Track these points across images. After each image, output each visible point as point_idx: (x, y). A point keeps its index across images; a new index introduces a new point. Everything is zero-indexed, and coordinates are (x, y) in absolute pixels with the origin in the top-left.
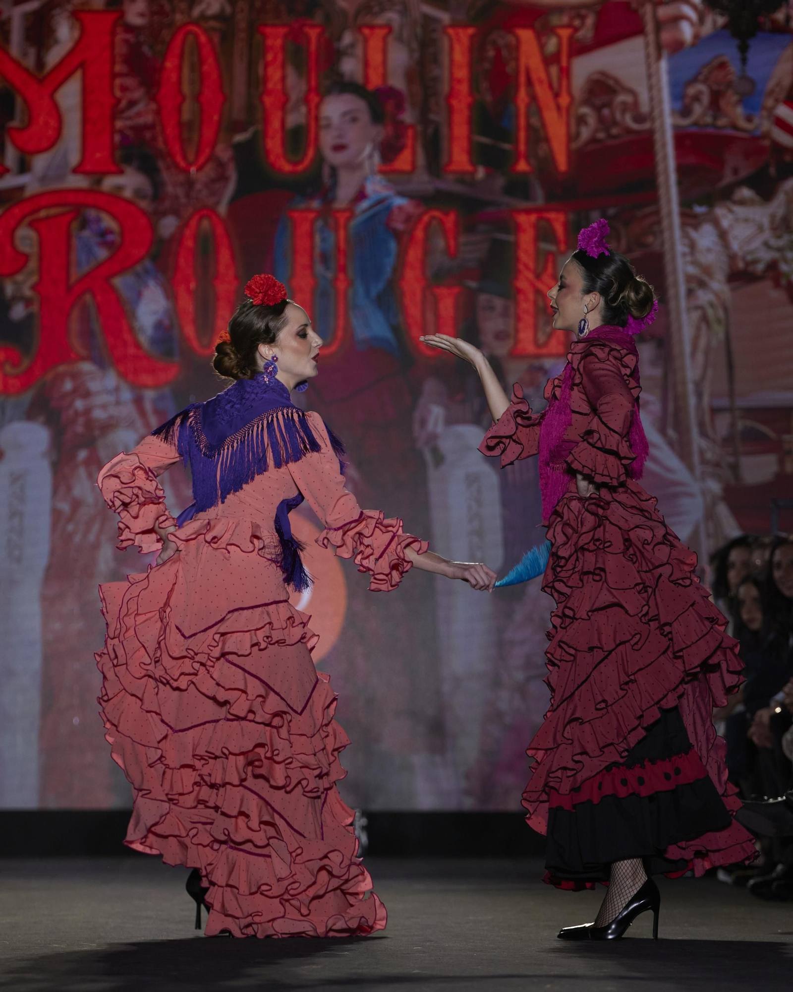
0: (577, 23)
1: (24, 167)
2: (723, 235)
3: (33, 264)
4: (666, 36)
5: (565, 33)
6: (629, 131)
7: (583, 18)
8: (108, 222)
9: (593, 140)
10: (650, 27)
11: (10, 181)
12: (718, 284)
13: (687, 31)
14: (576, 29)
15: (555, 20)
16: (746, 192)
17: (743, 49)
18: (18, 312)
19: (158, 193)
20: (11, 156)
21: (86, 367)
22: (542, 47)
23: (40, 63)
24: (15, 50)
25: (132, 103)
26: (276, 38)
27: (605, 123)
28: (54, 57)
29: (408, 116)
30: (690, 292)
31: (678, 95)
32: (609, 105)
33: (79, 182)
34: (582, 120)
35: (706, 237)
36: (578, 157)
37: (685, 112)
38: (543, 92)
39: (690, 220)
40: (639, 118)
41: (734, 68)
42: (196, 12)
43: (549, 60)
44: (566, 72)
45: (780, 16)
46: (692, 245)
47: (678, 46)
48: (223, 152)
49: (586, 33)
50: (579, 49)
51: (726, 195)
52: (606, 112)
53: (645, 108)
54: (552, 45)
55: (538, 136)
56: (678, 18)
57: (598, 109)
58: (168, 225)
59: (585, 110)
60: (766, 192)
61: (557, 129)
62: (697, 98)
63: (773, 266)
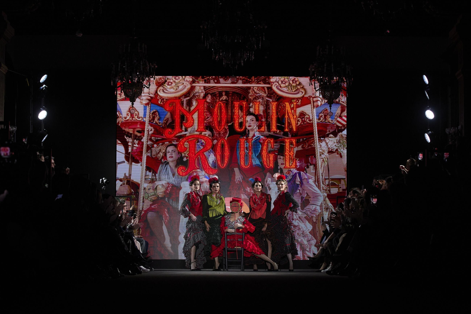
0: (297, 101)
1: (186, 130)
2: (327, 144)
3: (188, 150)
4: (315, 104)
5: (295, 103)
6: (308, 123)
7: (299, 100)
8: (203, 141)
9: (301, 124)
10: (312, 103)
11: (183, 133)
12: (326, 154)
13: (319, 103)
14: (297, 103)
15: (293, 101)
16: (331, 135)
17: (330, 106)
18: (185, 159)
19: (213, 135)
20: (183, 129)
21: (199, 170)
22: (290, 106)
23: (190, 110)
24: (185, 108)
25: (208, 118)
26: (237, 104)
27: (303, 121)
28: (192, 108)
29: (263, 120)
30: (320, 155)
31: (318, 116)
32: (304, 118)
33: (197, 133)
34: (298, 121)
35: (323, 144)
36: (297, 128)
37: (319, 119)
38: (290, 115)
39: (320, 141)
40: (310, 120)
41: (329, 111)
42: (221, 99)
43: (292, 109)
44: (295, 111)
45: (337, 100)
46: (321, 146)
47: (317, 106)
48: (227, 127)
49: (299, 103)
50: (298, 106)
51: (328, 136)
52: (303, 119)
53: (311, 118)
54: (292, 106)
55: (290, 124)
56: (317, 101)
57: (302, 119)
58: (215, 142)
59: (299, 119)
60: (335, 135)
61: (293, 123)
62: (321, 116)
63: (337, 150)
